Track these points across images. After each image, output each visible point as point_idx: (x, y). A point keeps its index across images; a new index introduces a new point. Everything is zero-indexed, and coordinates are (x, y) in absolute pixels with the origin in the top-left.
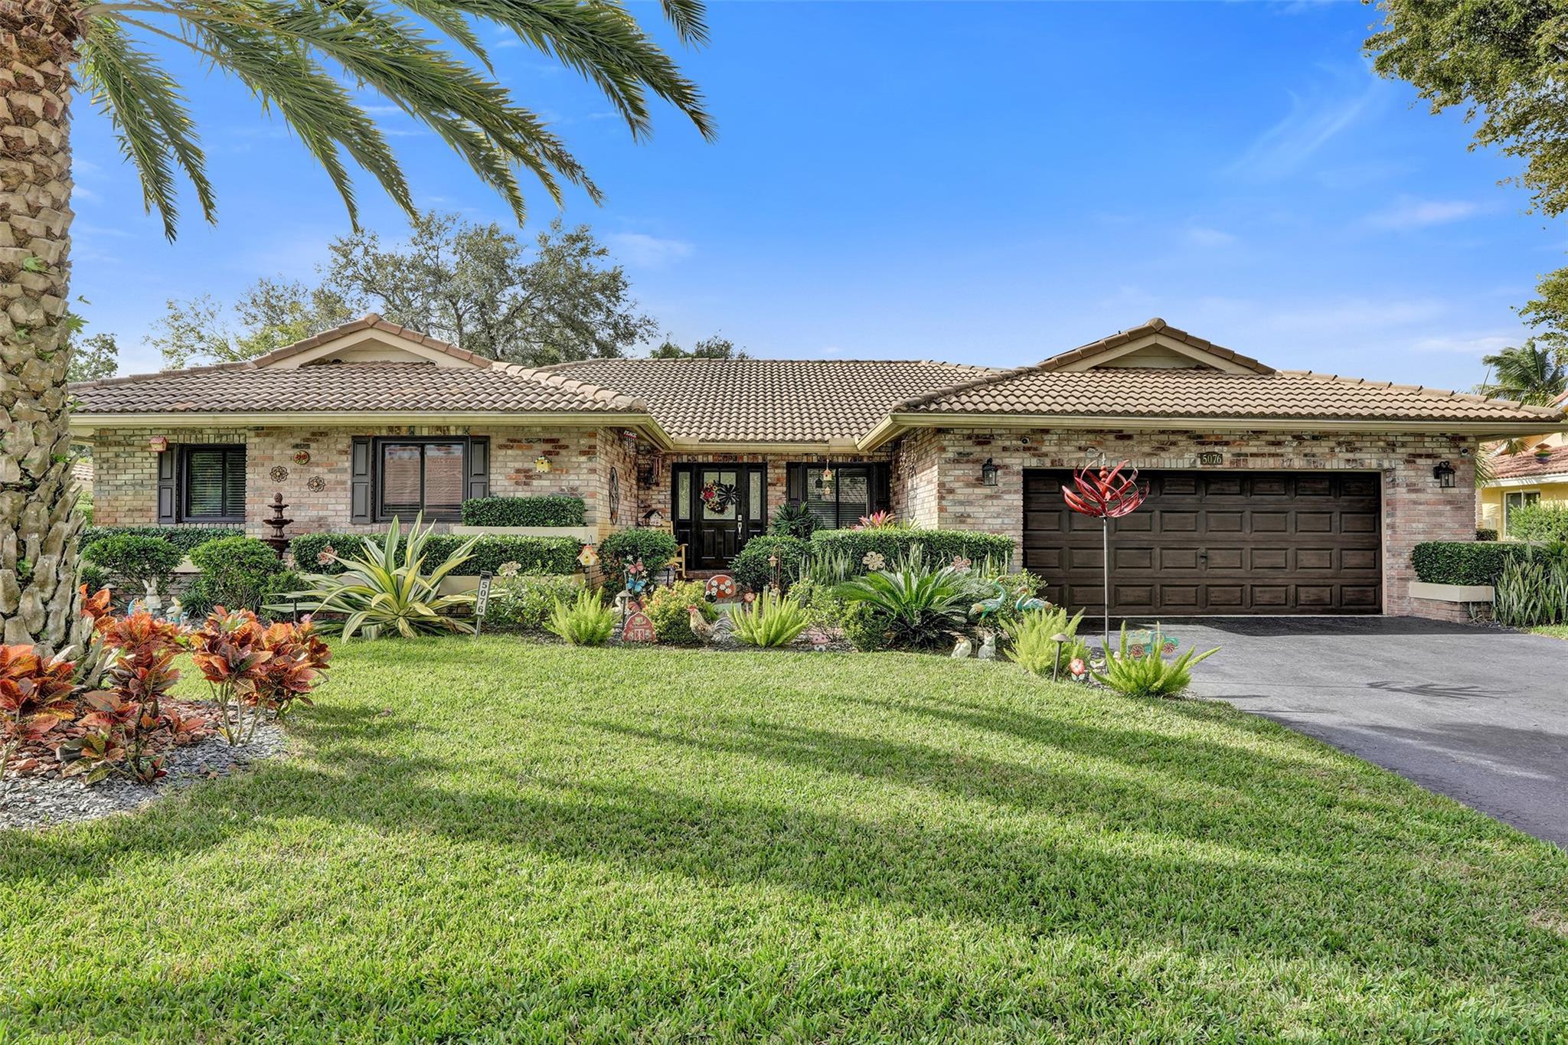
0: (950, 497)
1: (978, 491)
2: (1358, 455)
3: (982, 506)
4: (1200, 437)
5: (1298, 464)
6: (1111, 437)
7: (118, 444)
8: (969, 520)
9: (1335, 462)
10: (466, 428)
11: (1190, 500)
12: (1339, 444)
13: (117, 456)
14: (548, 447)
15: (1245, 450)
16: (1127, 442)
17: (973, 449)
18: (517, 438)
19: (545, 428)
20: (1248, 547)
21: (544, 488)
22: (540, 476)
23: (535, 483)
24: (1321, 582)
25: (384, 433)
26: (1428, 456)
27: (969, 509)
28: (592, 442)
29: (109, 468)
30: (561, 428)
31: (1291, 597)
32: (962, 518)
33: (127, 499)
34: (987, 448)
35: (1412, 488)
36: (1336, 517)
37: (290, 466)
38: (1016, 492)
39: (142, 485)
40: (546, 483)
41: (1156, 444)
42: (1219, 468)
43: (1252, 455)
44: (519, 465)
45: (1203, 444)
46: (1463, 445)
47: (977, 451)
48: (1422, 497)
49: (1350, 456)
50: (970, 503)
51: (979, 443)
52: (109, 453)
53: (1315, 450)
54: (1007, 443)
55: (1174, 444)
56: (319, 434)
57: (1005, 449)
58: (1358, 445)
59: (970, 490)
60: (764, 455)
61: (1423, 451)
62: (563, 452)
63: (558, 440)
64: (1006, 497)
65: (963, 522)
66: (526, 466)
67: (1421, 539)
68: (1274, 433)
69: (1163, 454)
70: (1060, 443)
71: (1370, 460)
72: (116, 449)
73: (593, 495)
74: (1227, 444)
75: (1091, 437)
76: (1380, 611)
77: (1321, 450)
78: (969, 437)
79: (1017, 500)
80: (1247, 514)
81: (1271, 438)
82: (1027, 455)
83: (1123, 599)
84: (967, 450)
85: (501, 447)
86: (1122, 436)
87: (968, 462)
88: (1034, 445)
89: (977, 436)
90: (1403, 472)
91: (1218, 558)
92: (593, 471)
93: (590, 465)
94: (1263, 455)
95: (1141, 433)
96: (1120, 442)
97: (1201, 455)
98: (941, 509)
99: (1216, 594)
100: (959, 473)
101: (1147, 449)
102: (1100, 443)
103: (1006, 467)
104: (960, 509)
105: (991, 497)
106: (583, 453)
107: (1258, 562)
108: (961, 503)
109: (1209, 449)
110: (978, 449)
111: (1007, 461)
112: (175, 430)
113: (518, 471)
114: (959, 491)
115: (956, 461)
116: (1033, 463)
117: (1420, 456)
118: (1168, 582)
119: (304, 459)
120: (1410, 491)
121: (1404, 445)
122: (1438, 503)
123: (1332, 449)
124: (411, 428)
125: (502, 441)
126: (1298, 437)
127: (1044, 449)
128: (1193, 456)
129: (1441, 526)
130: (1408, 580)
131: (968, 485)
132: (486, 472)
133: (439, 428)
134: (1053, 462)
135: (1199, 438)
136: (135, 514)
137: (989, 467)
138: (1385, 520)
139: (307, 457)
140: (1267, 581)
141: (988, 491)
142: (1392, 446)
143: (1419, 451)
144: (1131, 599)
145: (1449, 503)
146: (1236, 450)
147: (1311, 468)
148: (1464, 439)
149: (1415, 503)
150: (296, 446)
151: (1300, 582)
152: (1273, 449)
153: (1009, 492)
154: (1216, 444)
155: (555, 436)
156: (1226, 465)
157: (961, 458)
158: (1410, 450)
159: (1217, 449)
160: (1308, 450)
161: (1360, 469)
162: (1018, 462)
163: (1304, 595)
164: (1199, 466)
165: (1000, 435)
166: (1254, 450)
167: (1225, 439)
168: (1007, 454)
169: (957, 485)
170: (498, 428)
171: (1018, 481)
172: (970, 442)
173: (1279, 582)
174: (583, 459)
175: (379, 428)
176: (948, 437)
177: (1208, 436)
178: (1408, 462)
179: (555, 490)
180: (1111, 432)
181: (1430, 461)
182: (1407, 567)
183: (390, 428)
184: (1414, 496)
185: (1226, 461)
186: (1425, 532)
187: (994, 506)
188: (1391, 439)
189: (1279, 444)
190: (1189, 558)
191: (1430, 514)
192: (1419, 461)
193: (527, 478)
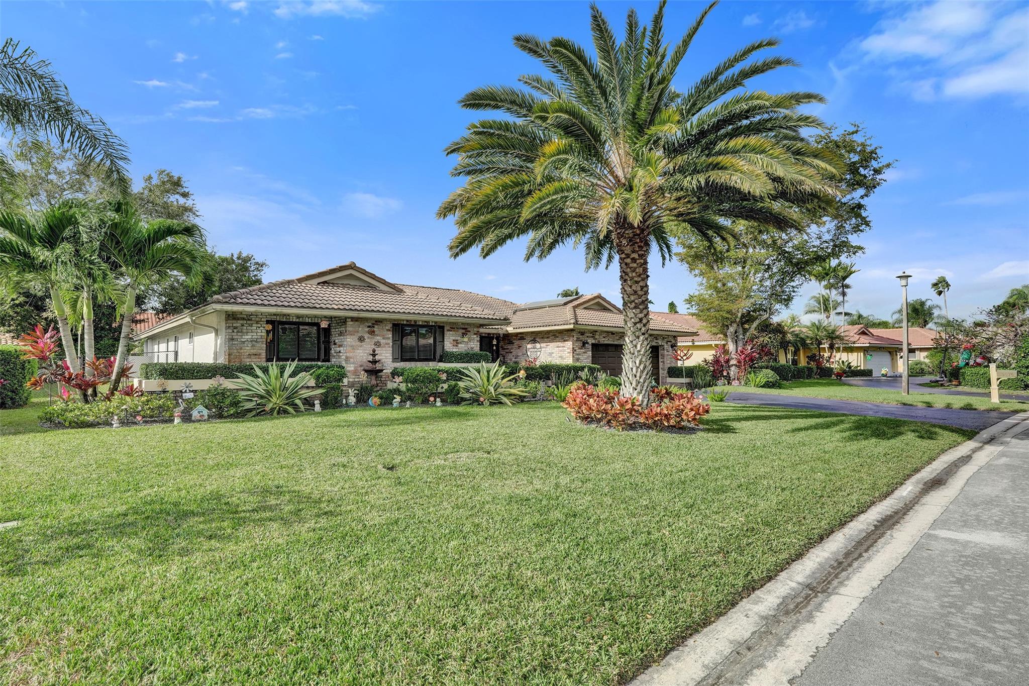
0: (575, 352)
1: (581, 350)
2: (658, 341)
3: (583, 355)
7: (243, 319)
10: (436, 322)
13: (243, 325)
14: (464, 331)
18: (454, 327)
21: (462, 348)
22: (461, 343)
23: (460, 345)
25: (405, 323)
26: (670, 342)
28: (478, 330)
29: (238, 332)
30: (468, 324)
32: (578, 360)
33: (248, 349)
34: (583, 336)
37: (366, 336)
39: (256, 342)
40: (463, 346)
44: (454, 338)
46: (676, 339)
47: (581, 337)
48: (669, 353)
50: (580, 355)
52: (238, 324)
54: (588, 335)
56: (378, 321)
57: (587, 337)
58: (658, 338)
62: (468, 333)
63: (466, 329)
64: (588, 353)
66: (456, 338)
67: (669, 366)
70: (599, 335)
71: (660, 342)
72: (241, 322)
75: (606, 333)
79: (590, 353)
82: (593, 339)
84: (579, 337)
85: (448, 330)
87: (579, 341)
88: (594, 336)
89: (581, 332)
90: (665, 346)
92: (478, 341)
93: (477, 339)
96: (612, 335)
98: (573, 357)
100: (578, 344)
102: (608, 335)
103: (588, 343)
104: (577, 357)
105: (585, 352)
106: (472, 334)
108: (578, 355)
111: (588, 341)
113: (454, 340)
114: (577, 350)
116: (594, 342)
117: (668, 342)
119: (372, 333)
120: (667, 352)
121: (665, 338)
124: (415, 321)
125: (449, 328)
127: (596, 337)
130: (667, 377)
131: (579, 348)
132: (443, 341)
133: (425, 322)
134: (600, 342)
136: (252, 357)
137: (584, 343)
138: (660, 360)
139: (374, 332)
141: (584, 350)
142: (663, 338)
143: (668, 340)
148: (676, 337)
150: (369, 327)
153: (589, 351)
155: (466, 327)
157: (578, 339)
158: (666, 340)
162: (591, 341)
165: (587, 332)
168: (588, 339)
169: (576, 348)
170: (447, 323)
171: (590, 347)
172: (579, 334)
174: (475, 336)
175: (403, 320)
176: (575, 332)
178: (666, 343)
179: (466, 348)
180: (610, 332)
182: (666, 374)
183: (407, 321)
186: (669, 364)
187: (585, 355)
188: (663, 336)
191: (670, 358)
193: (456, 343)
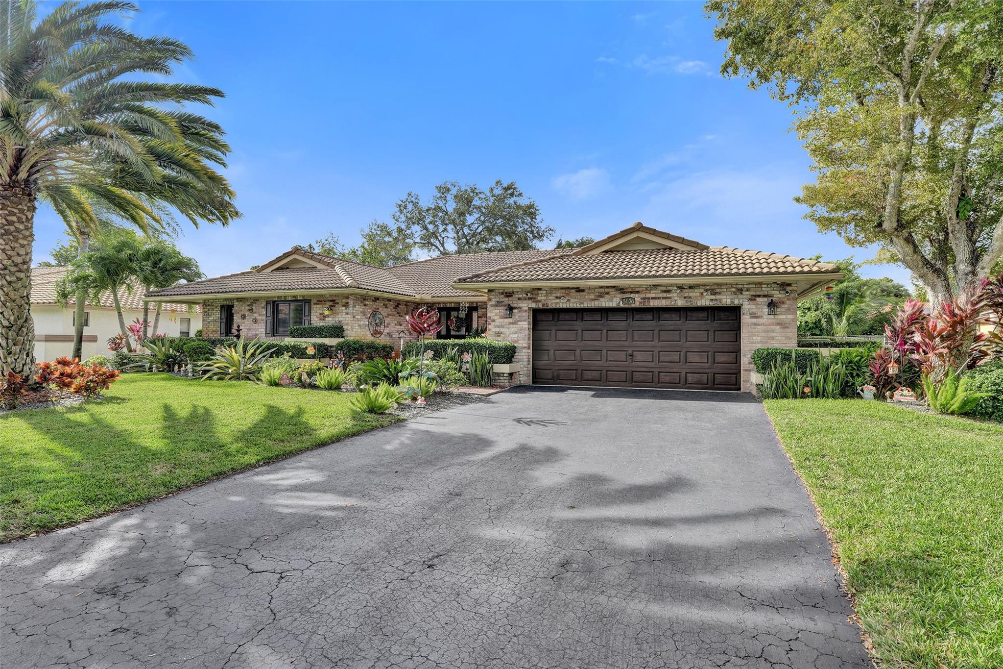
0: (493, 323)
1: (506, 320)
2: (718, 297)
3: (508, 328)
4: (623, 289)
5: (680, 303)
6: (573, 291)
7: (209, 305)
8: (502, 335)
9: (703, 301)
10: (303, 296)
11: (623, 324)
12: (706, 290)
13: (208, 310)
14: (331, 303)
15: (648, 295)
16: (581, 294)
17: (504, 300)
18: (321, 300)
19: (331, 295)
20: (657, 350)
21: (330, 321)
22: (328, 316)
23: (327, 319)
24: (701, 371)
25: (277, 299)
26: (765, 296)
27: (502, 330)
28: (347, 301)
29: (206, 315)
30: (336, 295)
31: (683, 380)
32: (498, 334)
33: (211, 327)
34: (511, 299)
35: (754, 316)
36: (711, 334)
37: (247, 313)
38: (525, 321)
39: (216, 321)
40: (331, 319)
41: (597, 294)
42: (633, 306)
43: (652, 298)
44: (321, 312)
45: (624, 293)
46: (788, 289)
47: (507, 301)
48: (759, 321)
49: (713, 297)
50: (503, 327)
51: (507, 296)
53: (691, 295)
54: (521, 296)
55: (608, 293)
56: (256, 300)
57: (519, 299)
58: (718, 290)
59: (502, 320)
60: (477, 303)
61: (762, 293)
62: (337, 306)
63: (335, 300)
64: (519, 323)
65: (499, 336)
66: (323, 312)
67: (759, 346)
68: (666, 286)
69: (601, 299)
70: (547, 295)
71: (726, 300)
73: (347, 324)
74: (638, 292)
75: (563, 291)
76: (739, 389)
77: (694, 294)
78: (502, 294)
79: (525, 325)
80: (656, 332)
81: (664, 289)
82: (530, 301)
83: (585, 377)
84: (501, 300)
85: (315, 304)
86: (579, 290)
87: (501, 306)
88: (534, 296)
89: (506, 293)
90: (747, 307)
91: (639, 356)
92: (347, 314)
93: (346, 311)
94: (659, 298)
95: (590, 288)
96: (578, 294)
97: (622, 299)
99: (637, 376)
100: (497, 311)
101: (592, 297)
102: (568, 294)
103: (520, 308)
104: (498, 330)
105: (512, 323)
106: (344, 306)
107: (662, 359)
108: (498, 327)
109: (627, 295)
110: (507, 299)
111: (520, 305)
112: (226, 300)
113: (321, 314)
114: (497, 321)
115: (496, 306)
116: (534, 305)
117: (759, 296)
118: (610, 369)
119: (251, 310)
120: (752, 317)
121: (748, 290)
122: (772, 324)
123: (702, 294)
124: (286, 297)
125: (315, 302)
126: (681, 288)
127: (539, 298)
128: (618, 300)
129: (773, 338)
130: (750, 371)
131: (501, 317)
132: (310, 315)
133: (294, 297)
134: (543, 305)
135: (621, 290)
136: (214, 333)
137: (511, 309)
138: (742, 335)
139: (252, 310)
140: (668, 370)
141: (511, 320)
142: (740, 291)
143: (758, 293)
144: (590, 378)
145: (779, 324)
146: (643, 296)
147: (688, 305)
148: (789, 285)
149: (755, 324)
150: (249, 305)
151: (688, 371)
152: (665, 295)
153: (521, 321)
154: (631, 293)
155: (334, 298)
156: (637, 305)
157: (498, 304)
158: (754, 293)
159: (632, 295)
160: (686, 295)
161: (720, 305)
162: (526, 305)
163: (690, 378)
164: (622, 305)
165: (517, 292)
166: (654, 295)
167: (637, 290)
168: (521, 301)
169: (496, 318)
170: (314, 296)
171: (530, 315)
172: (503, 296)
173: (675, 370)
174: (344, 308)
175: (275, 297)
176: (493, 293)
177: (627, 288)
178: (751, 300)
179: (334, 322)
180: (573, 288)
181: (765, 299)
182: (750, 363)
183: (278, 297)
184: (754, 320)
185: (637, 302)
186: (761, 342)
187: (514, 328)
188: (740, 286)
189: (669, 291)
190: (622, 356)
191: (764, 331)
192: (758, 299)
193: (323, 317)
